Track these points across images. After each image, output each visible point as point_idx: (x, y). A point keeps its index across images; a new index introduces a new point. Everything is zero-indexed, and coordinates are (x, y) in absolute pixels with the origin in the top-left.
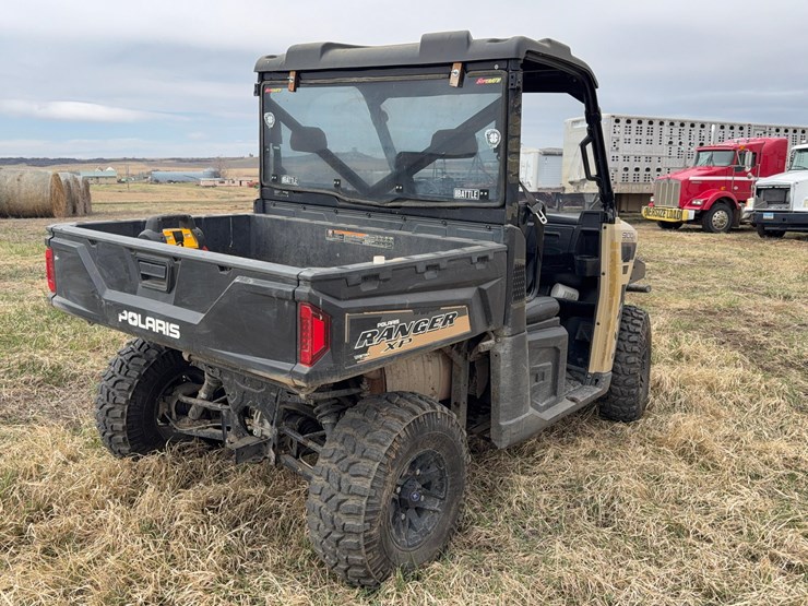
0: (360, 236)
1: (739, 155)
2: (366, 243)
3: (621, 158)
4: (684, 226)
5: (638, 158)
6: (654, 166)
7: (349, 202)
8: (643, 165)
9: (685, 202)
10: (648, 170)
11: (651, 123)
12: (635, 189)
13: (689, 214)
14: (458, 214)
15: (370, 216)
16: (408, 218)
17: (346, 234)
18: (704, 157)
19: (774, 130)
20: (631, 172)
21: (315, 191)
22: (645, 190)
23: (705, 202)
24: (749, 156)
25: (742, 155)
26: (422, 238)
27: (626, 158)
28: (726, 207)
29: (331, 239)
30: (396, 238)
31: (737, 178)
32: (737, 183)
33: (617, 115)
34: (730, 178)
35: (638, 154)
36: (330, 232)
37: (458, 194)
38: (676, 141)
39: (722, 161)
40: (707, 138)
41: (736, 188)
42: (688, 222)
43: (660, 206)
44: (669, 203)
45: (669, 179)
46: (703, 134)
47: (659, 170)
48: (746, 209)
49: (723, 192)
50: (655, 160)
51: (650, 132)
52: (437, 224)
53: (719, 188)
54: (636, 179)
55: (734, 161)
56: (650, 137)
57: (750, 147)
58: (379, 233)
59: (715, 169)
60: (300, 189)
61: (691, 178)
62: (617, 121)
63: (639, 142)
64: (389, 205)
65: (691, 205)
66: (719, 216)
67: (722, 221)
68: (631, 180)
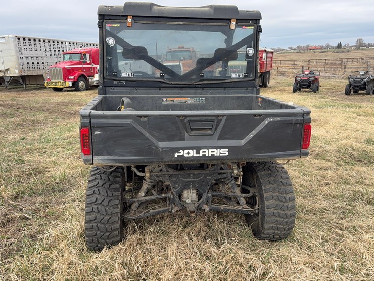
0: (184, 100)
1: (83, 55)
2: (189, 102)
3: (24, 58)
4: (64, 89)
5: (32, 58)
6: (41, 61)
7: (172, 84)
8: (36, 61)
9: (66, 78)
10: (38, 63)
11: (30, 40)
12: (34, 73)
13: (69, 83)
14: (232, 85)
15: (181, 90)
16: (205, 89)
17: (175, 99)
18: (67, 57)
19: (86, 44)
20: (31, 65)
21: (148, 80)
22: (39, 73)
23: (75, 77)
24: (88, 56)
25: (85, 55)
26: (220, 97)
27: (27, 58)
28: (83, 79)
29: (166, 103)
30: (206, 98)
31: (84, 66)
32: (85, 68)
33: (18, 36)
34: (81, 66)
35: (32, 56)
36: (165, 99)
37: (233, 76)
38: (48, 50)
39: (77, 59)
40: (64, 48)
41: (85, 70)
42: (69, 87)
43: (54, 81)
44: (58, 79)
45: (55, 67)
46: (63, 46)
47: (43, 63)
48: (95, 79)
49: (81, 73)
50: (40, 58)
51: (35, 45)
52: (221, 90)
53: (79, 71)
54: (29, 68)
55: (81, 58)
56: (36, 47)
57: (88, 52)
58: (196, 97)
59: (74, 63)
60: (135, 79)
61: (66, 67)
62: (19, 39)
63: (31, 49)
64: (197, 83)
65: (68, 79)
66: (81, 83)
67: (83, 86)
68: (31, 69)
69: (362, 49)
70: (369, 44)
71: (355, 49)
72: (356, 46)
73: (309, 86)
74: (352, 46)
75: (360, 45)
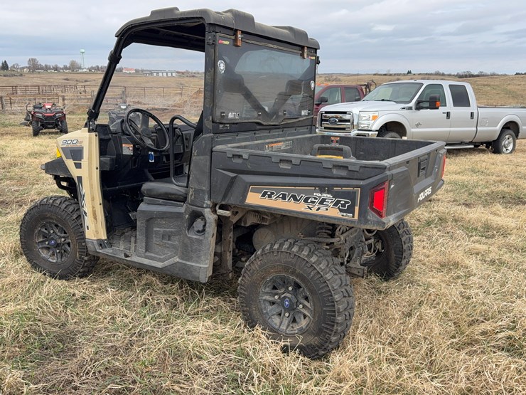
2: (282, 148)
7: (265, 126)
15: (269, 132)
36: (267, 146)
37: (302, 113)
60: (240, 121)
64: (282, 123)
69: (39, 73)
70: (46, 66)
71: (29, 73)
72: (29, 68)
73: (56, 126)
74: (24, 68)
75: (34, 67)
